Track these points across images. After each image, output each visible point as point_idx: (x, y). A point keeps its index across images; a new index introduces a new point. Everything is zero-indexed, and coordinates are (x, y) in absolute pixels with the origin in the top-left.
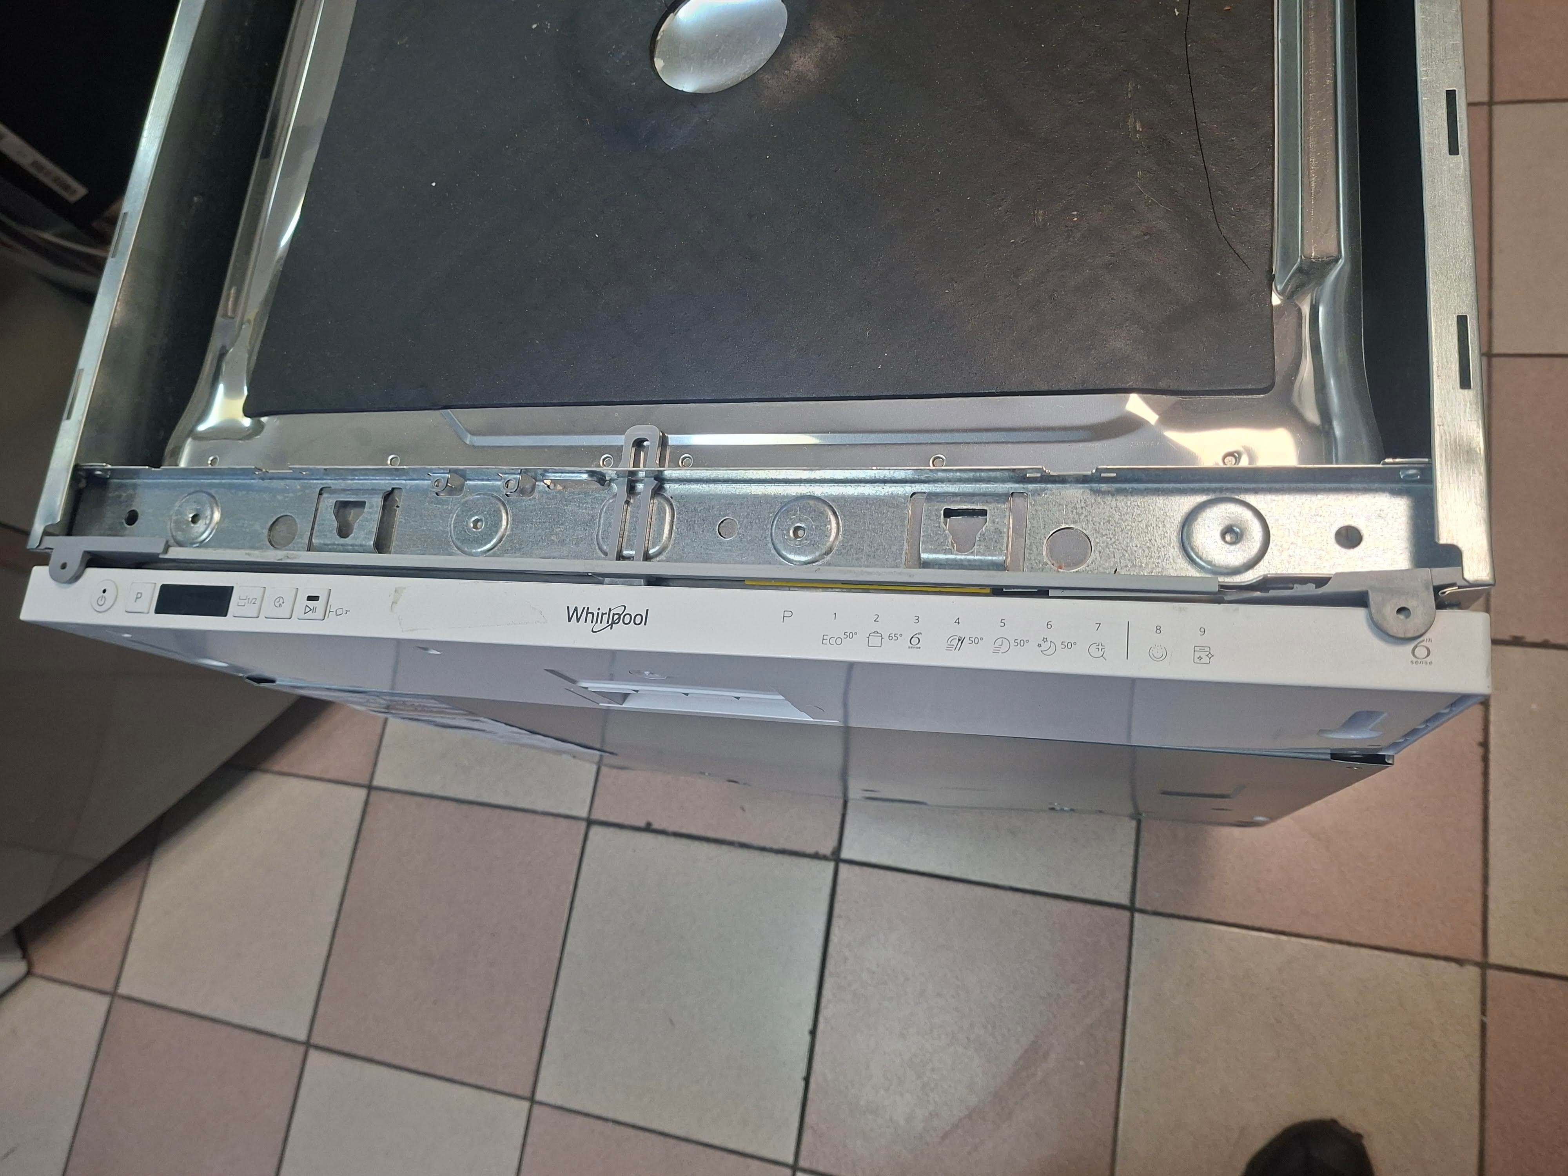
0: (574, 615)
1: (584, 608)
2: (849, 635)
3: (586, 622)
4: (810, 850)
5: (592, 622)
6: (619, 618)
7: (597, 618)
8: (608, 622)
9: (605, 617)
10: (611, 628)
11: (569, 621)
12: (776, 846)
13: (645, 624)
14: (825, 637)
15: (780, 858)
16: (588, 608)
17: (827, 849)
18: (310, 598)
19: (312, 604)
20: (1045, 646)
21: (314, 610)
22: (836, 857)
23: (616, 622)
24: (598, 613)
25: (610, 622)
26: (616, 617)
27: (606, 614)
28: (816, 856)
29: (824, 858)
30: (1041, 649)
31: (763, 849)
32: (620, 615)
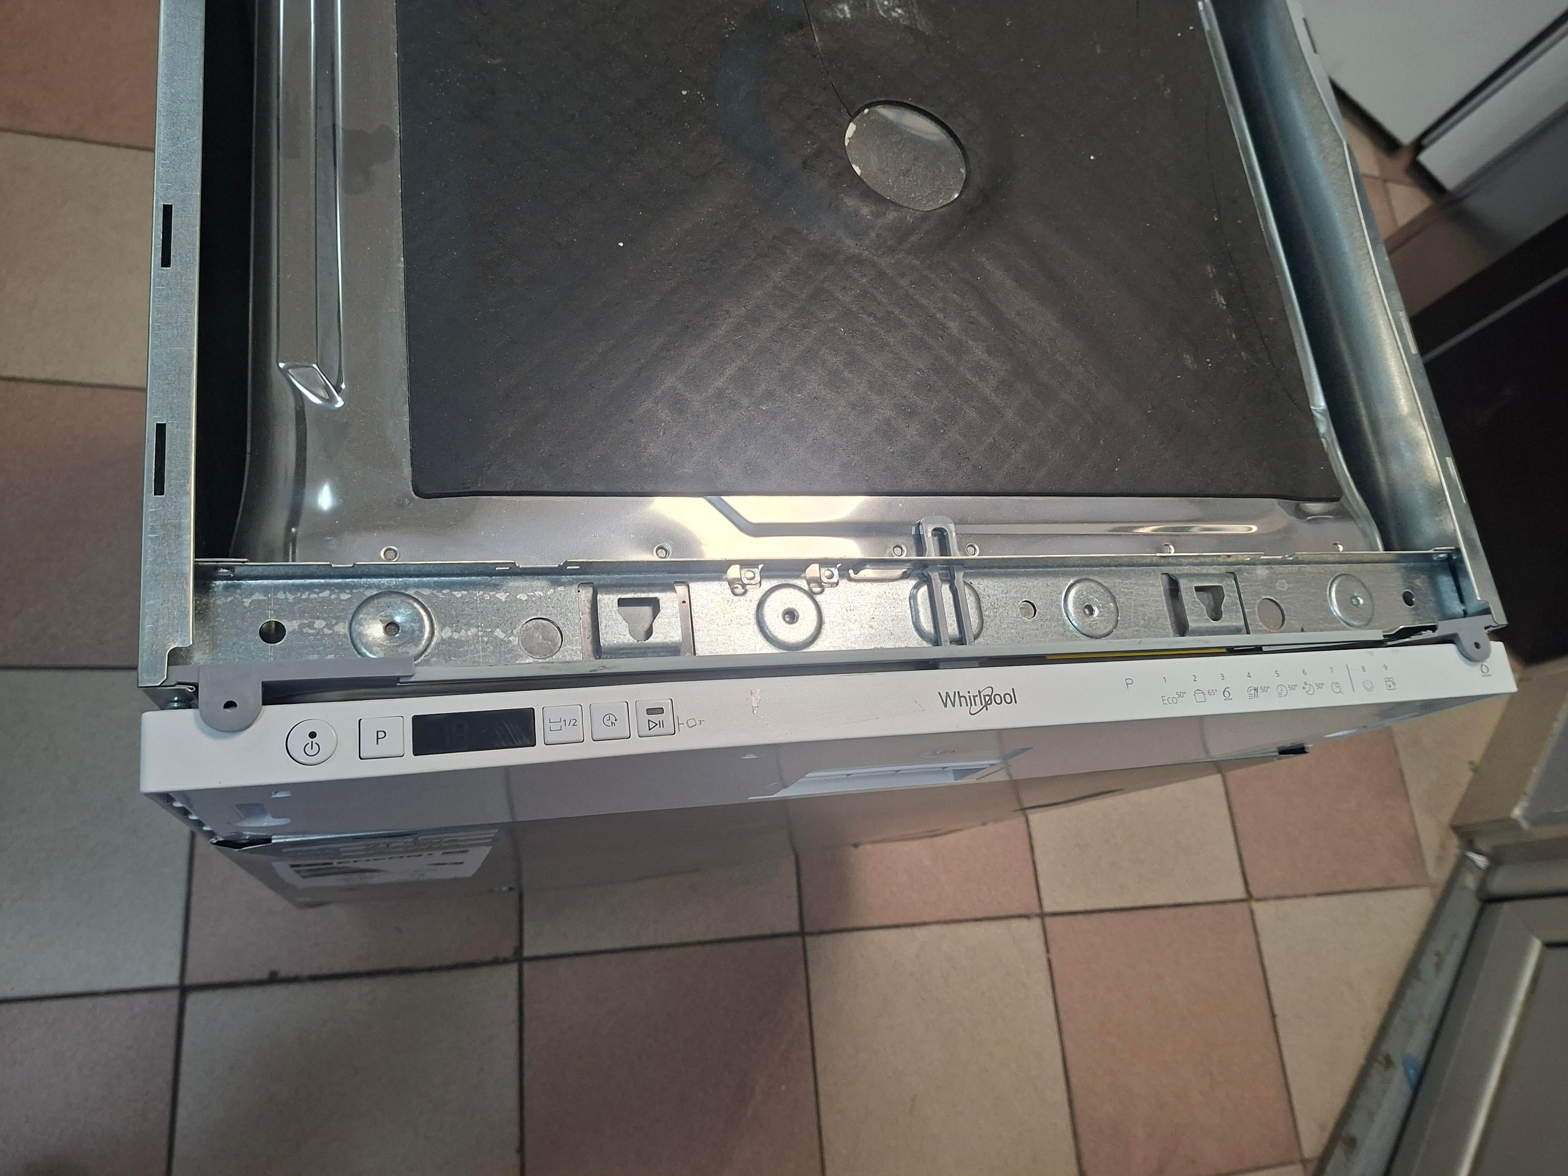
0: (947, 700)
1: (955, 692)
2: (1181, 695)
3: (961, 706)
4: (488, 957)
5: (967, 705)
6: (990, 699)
7: (971, 701)
8: (982, 704)
9: (978, 699)
10: (987, 709)
11: (946, 707)
12: (447, 963)
13: (1016, 702)
14: (1164, 698)
15: (454, 974)
16: (958, 692)
17: (507, 951)
18: (650, 711)
19: (655, 718)
20: (1307, 687)
21: (661, 724)
22: (518, 958)
23: (989, 702)
24: (970, 696)
25: (984, 704)
26: (987, 698)
27: (977, 696)
28: (496, 962)
29: (506, 961)
30: (1306, 690)
31: (431, 970)
32: (990, 696)
